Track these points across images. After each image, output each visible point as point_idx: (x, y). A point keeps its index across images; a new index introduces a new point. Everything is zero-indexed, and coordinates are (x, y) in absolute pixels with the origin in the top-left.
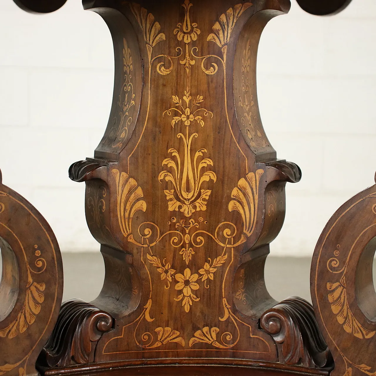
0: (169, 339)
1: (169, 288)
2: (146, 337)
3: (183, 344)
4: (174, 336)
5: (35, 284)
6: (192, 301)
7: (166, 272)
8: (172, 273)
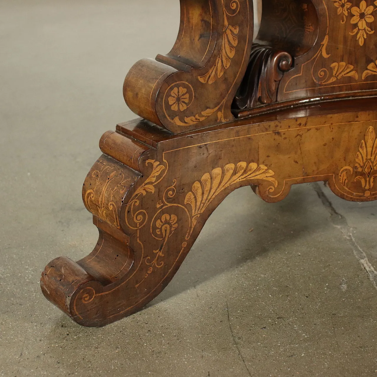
0: (343, 74)
1: (344, 22)
2: (322, 73)
3: (357, 77)
4: (348, 70)
5: (230, 27)
6: (367, 34)
7: (343, 6)
8: (348, 7)
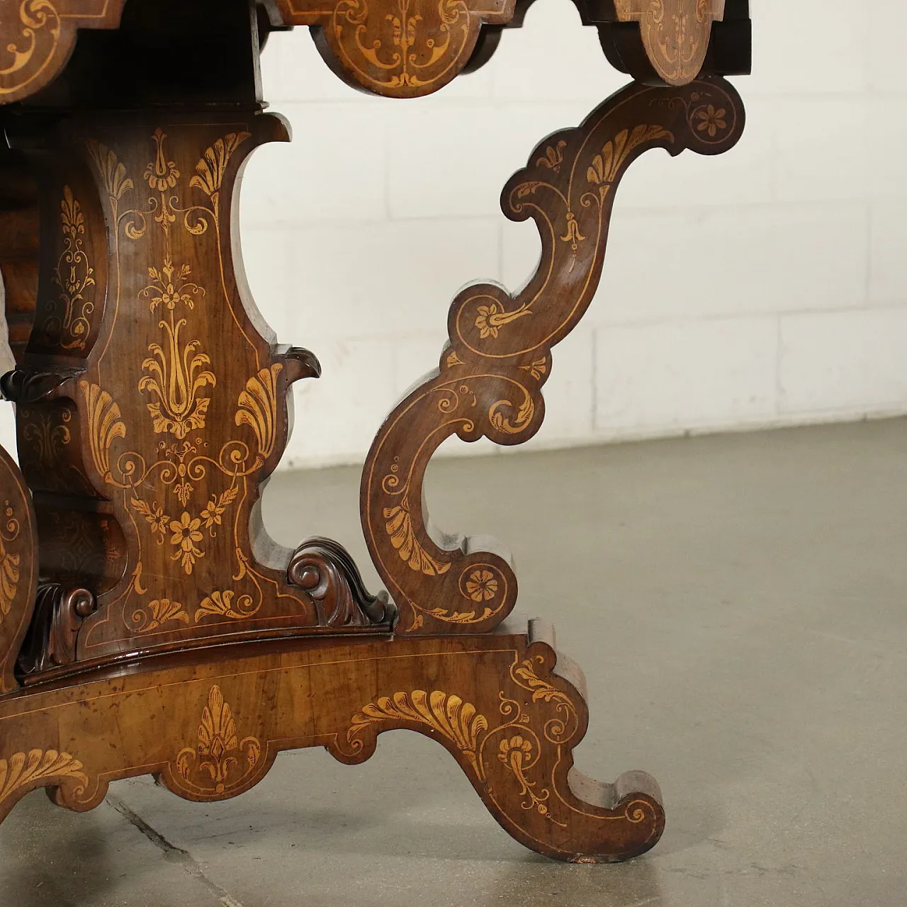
0: (167, 615)
1: (162, 543)
2: (138, 617)
3: (187, 620)
4: (174, 610)
5: (8, 556)
6: (195, 557)
7: (158, 520)
8: (166, 521)
